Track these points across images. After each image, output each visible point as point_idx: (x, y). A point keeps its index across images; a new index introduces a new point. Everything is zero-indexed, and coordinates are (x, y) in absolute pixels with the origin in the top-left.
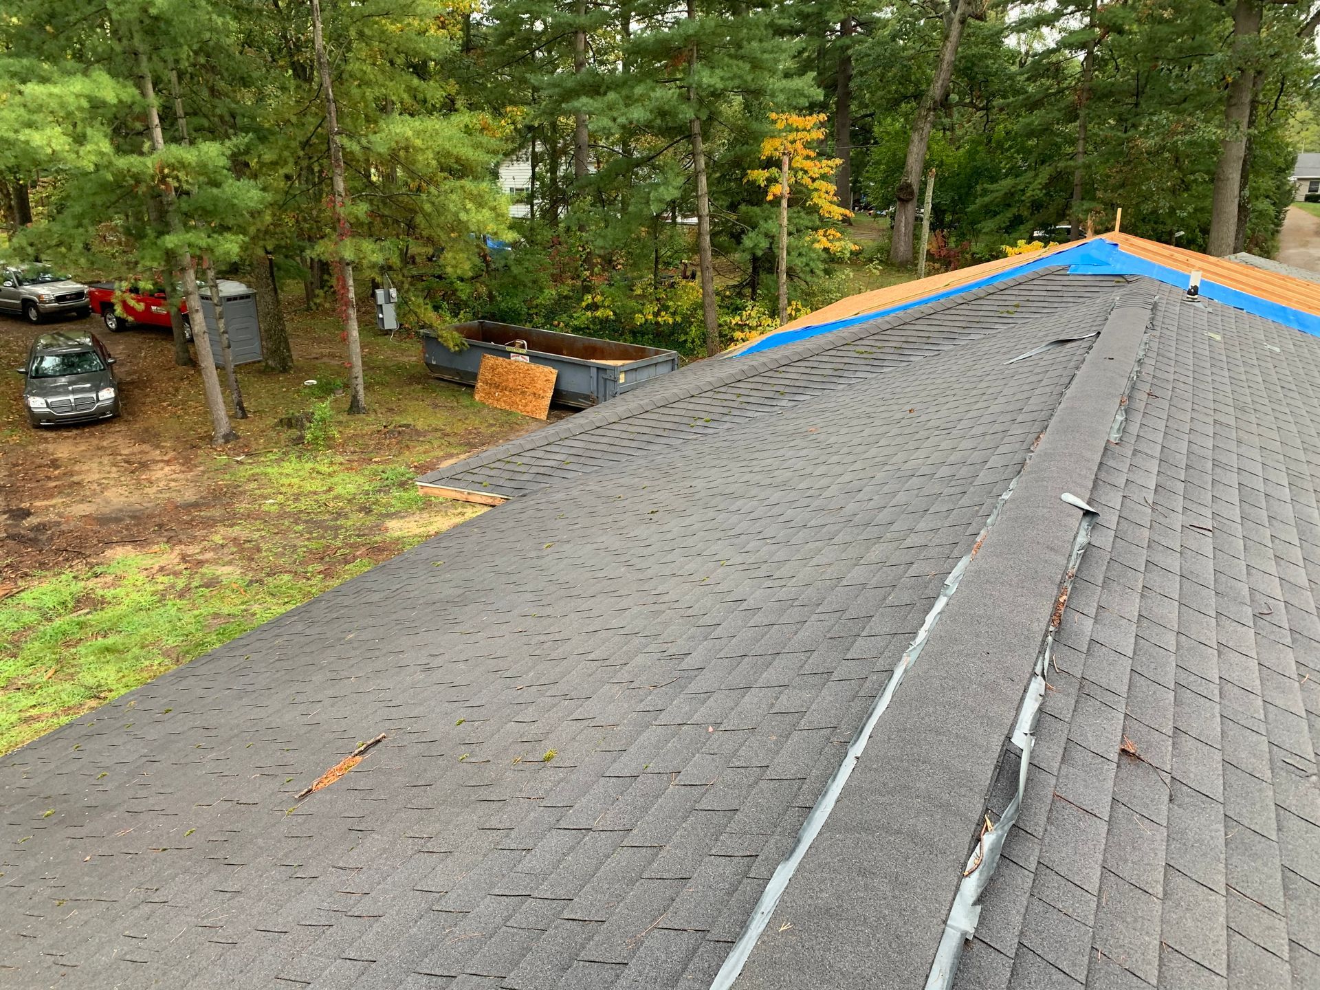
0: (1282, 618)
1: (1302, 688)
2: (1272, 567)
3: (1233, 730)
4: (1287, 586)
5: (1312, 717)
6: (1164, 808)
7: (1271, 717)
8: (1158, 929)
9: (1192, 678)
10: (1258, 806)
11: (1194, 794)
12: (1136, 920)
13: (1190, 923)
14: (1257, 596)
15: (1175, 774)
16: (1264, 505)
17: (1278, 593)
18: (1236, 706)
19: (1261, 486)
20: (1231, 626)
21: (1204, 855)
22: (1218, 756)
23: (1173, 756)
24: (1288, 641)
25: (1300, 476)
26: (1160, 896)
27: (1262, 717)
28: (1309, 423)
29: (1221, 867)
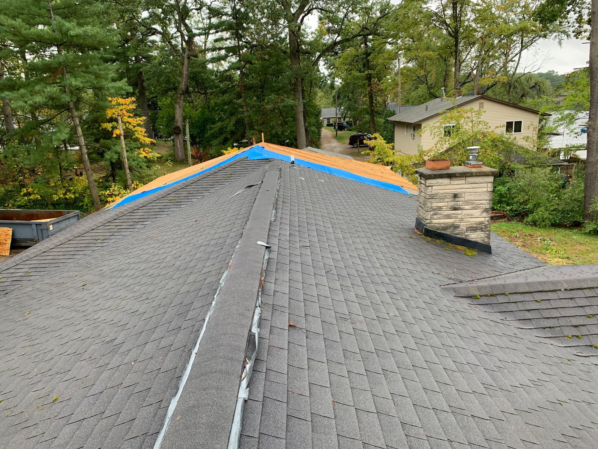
0: (334, 271)
1: (343, 293)
2: (329, 256)
3: (323, 311)
4: (335, 261)
5: (347, 301)
6: (305, 341)
7: (334, 304)
8: (308, 379)
9: (309, 296)
10: (334, 333)
11: (314, 334)
12: (300, 378)
13: (317, 374)
14: (326, 266)
15: (307, 329)
16: (325, 235)
17: (332, 264)
18: (323, 303)
19: (323, 229)
20: (319, 277)
21: (319, 352)
22: (320, 320)
23: (306, 323)
24: (337, 278)
25: (335, 224)
26: (307, 368)
27: (332, 304)
28: (336, 205)
29: (325, 354)
